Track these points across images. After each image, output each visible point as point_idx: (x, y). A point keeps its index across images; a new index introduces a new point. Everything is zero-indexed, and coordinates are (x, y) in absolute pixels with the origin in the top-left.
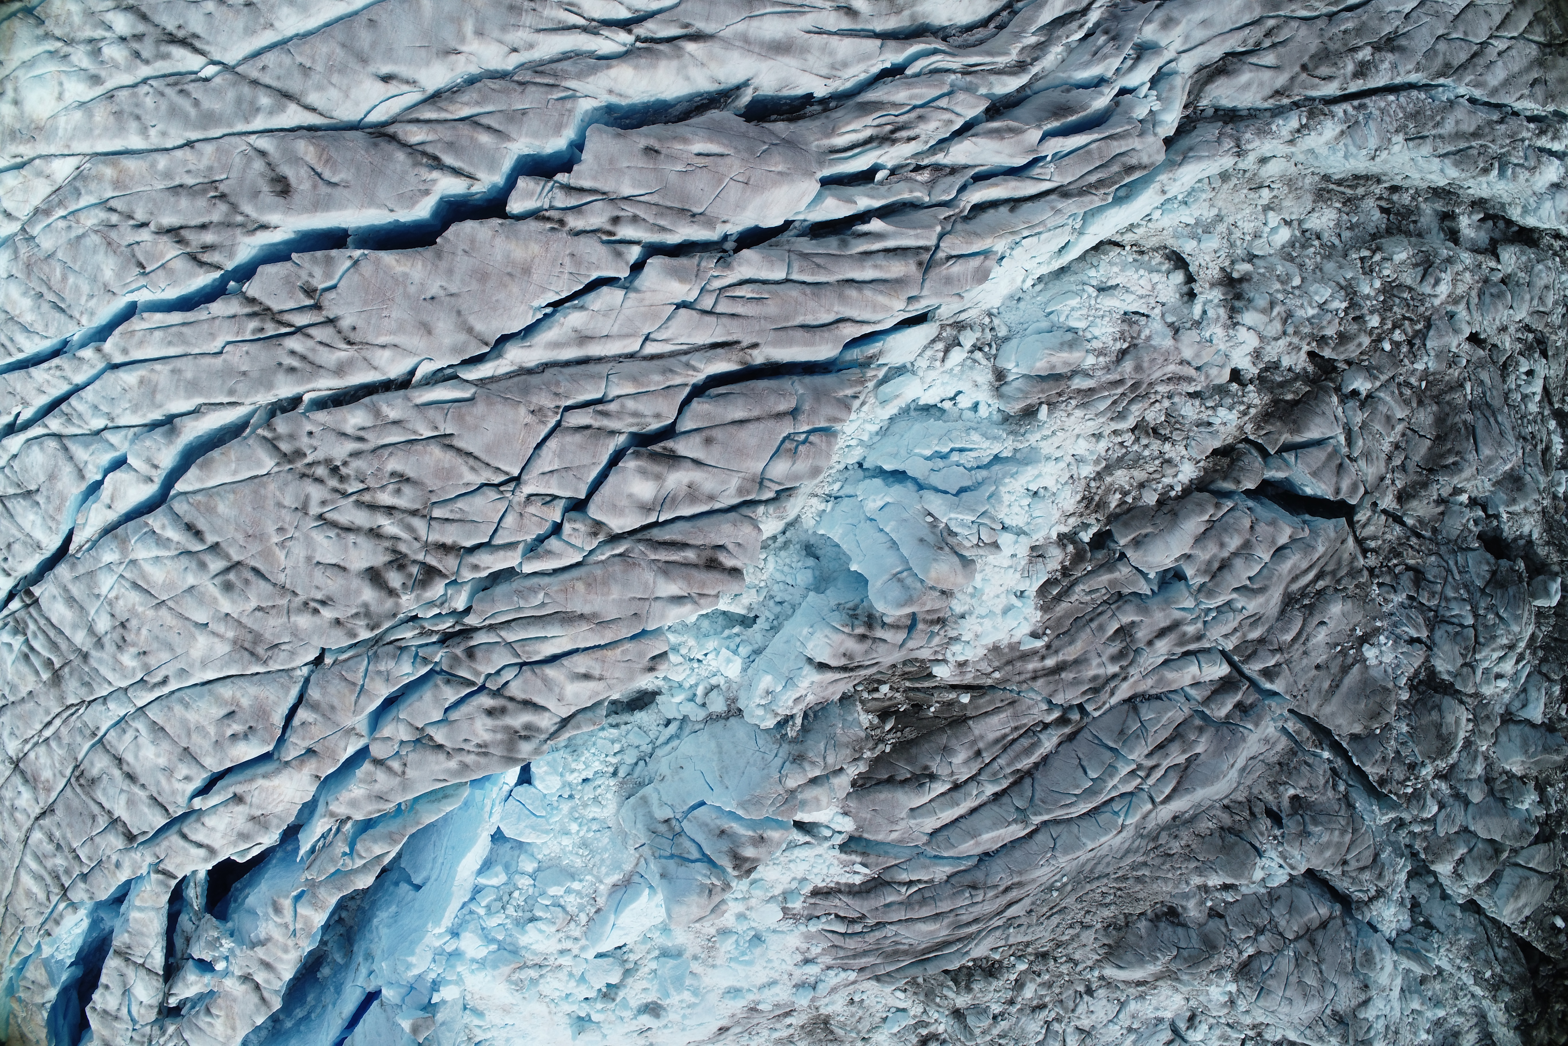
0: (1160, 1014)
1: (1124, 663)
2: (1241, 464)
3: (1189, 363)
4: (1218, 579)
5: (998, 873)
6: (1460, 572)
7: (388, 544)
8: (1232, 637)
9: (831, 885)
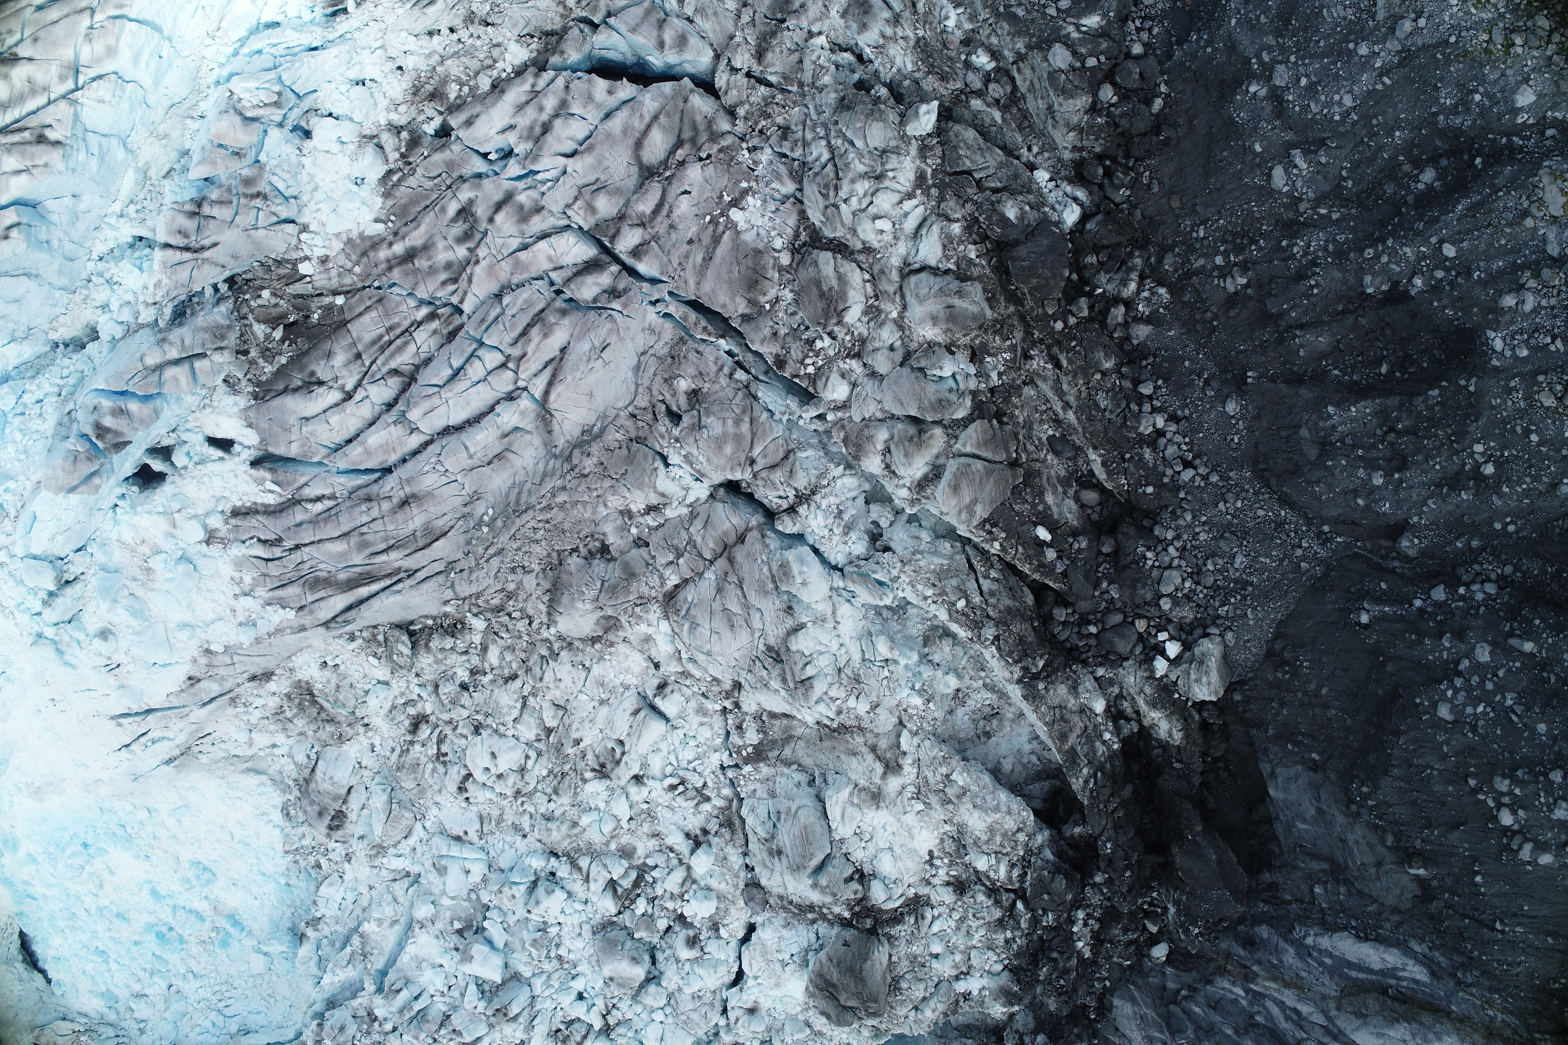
0: (624, 679)
1: (471, 245)
2: (566, 39)
4: (541, 143)
8: (575, 207)
9: (248, 504)
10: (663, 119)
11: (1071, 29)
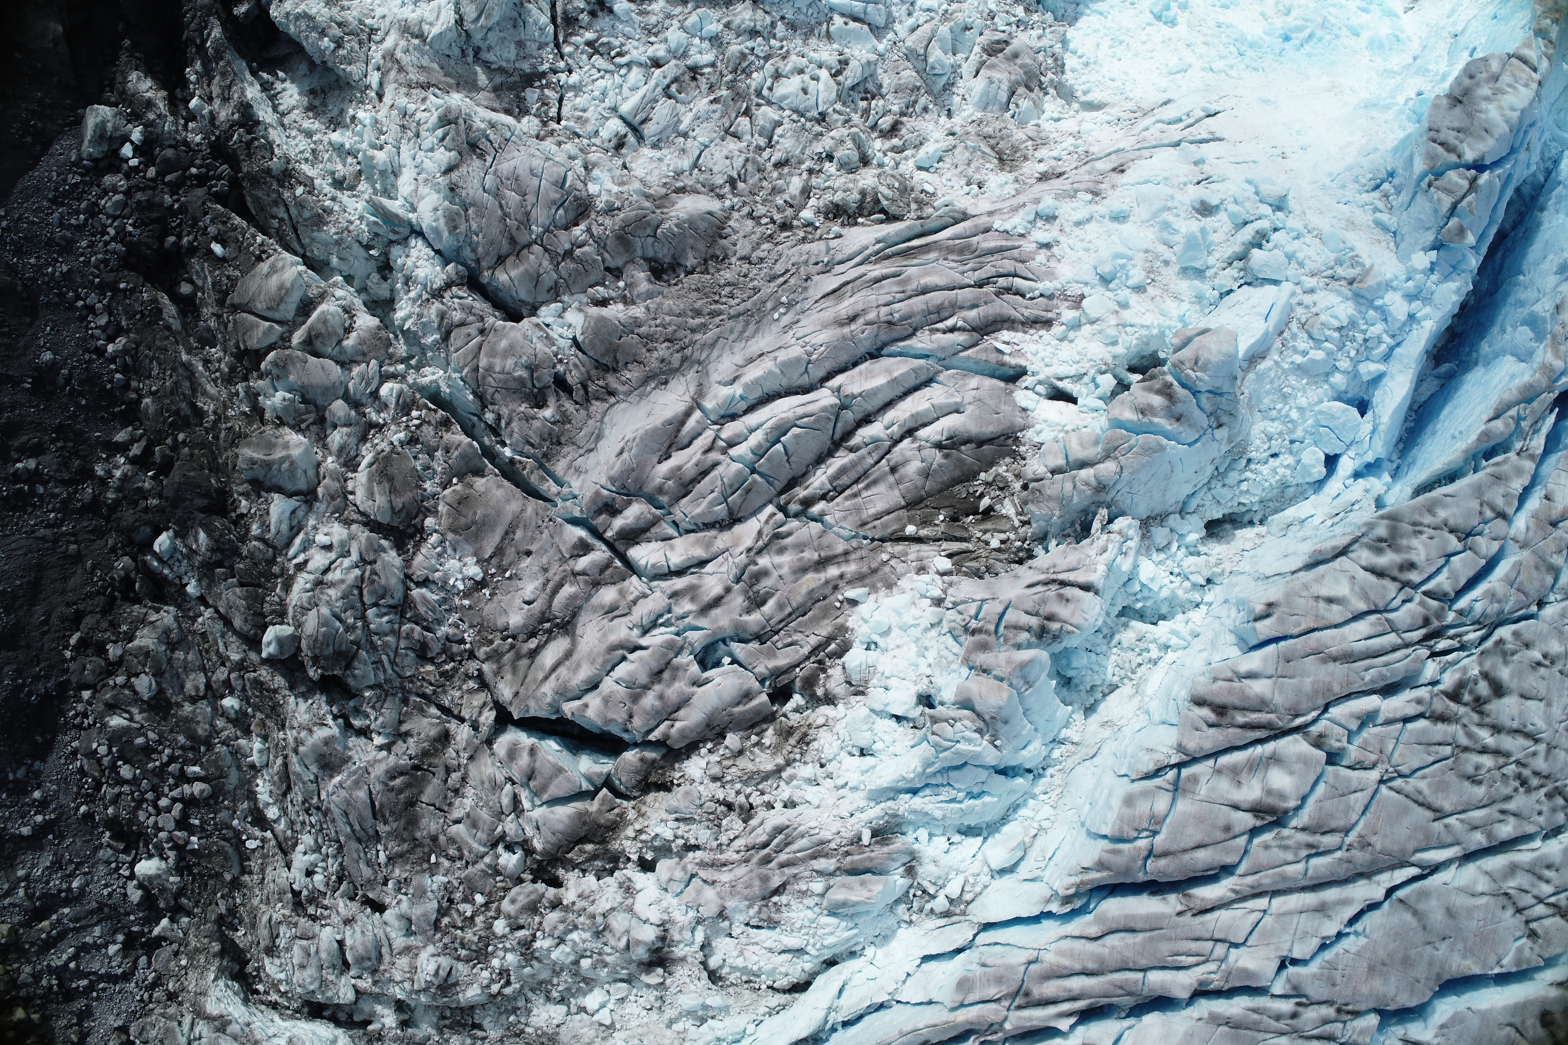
0: (657, 154)
1: (753, 568)
2: (639, 778)
3: (705, 881)
4: (663, 662)
5: (866, 339)
6: (381, 662)
7: (1488, 720)
8: (636, 593)
9: (1032, 331)
10: (540, 676)
11: (138, 717)
